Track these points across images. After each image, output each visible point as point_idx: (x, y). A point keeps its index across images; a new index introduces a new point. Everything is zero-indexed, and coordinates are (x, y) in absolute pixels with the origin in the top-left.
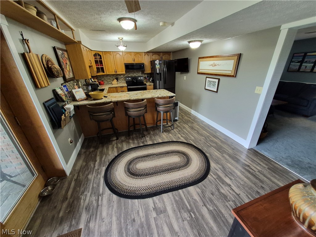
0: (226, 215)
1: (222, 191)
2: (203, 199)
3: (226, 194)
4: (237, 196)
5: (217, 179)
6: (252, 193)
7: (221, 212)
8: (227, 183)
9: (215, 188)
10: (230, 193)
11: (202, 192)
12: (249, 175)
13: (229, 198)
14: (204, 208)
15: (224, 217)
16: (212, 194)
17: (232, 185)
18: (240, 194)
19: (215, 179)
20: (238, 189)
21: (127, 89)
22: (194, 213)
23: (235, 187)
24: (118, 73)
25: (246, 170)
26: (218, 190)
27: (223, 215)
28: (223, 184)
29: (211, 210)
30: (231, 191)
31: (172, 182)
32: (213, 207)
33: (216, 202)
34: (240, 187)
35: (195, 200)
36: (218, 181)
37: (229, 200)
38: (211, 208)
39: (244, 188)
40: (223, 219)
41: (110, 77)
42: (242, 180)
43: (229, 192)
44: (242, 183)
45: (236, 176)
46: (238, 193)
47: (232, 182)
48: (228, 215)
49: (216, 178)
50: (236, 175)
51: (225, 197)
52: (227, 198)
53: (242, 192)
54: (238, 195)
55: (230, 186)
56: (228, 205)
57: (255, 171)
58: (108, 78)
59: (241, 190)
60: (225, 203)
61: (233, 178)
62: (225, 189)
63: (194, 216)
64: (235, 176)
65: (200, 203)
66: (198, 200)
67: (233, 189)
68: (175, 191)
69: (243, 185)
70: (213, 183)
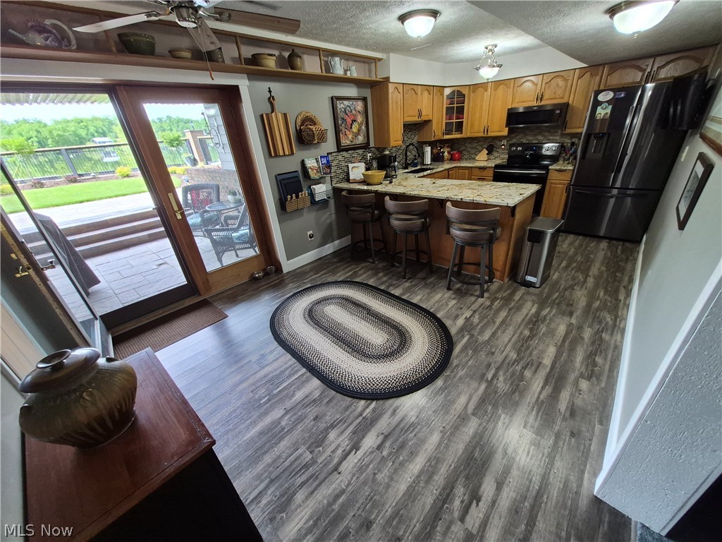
0: (276, 450)
1: (332, 435)
2: (300, 405)
3: (327, 442)
4: (331, 466)
5: (361, 418)
6: (358, 505)
7: (280, 441)
8: (361, 440)
9: (334, 419)
10: (333, 452)
11: (314, 401)
12: (428, 499)
13: (319, 451)
14: (282, 412)
15: (273, 447)
16: (317, 417)
17: (360, 453)
18: (339, 473)
19: (361, 415)
20: (353, 468)
21: (492, 175)
22: (269, 400)
23: (356, 461)
24: (490, 134)
25: (444, 489)
26: (332, 426)
27: (276, 444)
28: (354, 433)
29: (280, 423)
30: (340, 451)
31: (317, 354)
32: (286, 425)
33: (300, 428)
34: (362, 474)
35: (293, 395)
36: (358, 421)
37: (313, 451)
38: (283, 423)
39: (365, 483)
40: (268, 445)
41: (477, 144)
42: (391, 479)
43: (337, 448)
44: (380, 477)
45: (398, 461)
46: (342, 468)
47: (372, 452)
48: (278, 453)
49: (364, 415)
50: (405, 461)
51: (318, 441)
52: (317, 447)
53: (349, 478)
54: (336, 469)
55: (356, 447)
56: (300, 451)
57: (462, 519)
58: (474, 145)
59: (354, 475)
60: (304, 444)
61: (385, 453)
62: (341, 439)
63: (262, 402)
64: (398, 457)
65: (289, 404)
66: (294, 399)
67: (348, 458)
68: (300, 363)
69: (374, 480)
70: (347, 413)
